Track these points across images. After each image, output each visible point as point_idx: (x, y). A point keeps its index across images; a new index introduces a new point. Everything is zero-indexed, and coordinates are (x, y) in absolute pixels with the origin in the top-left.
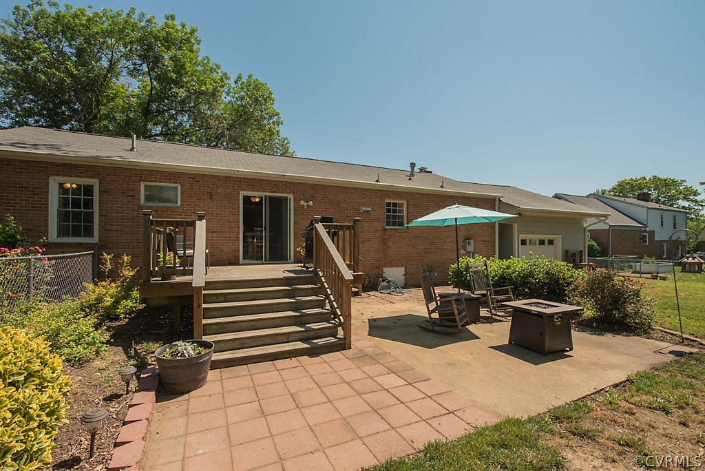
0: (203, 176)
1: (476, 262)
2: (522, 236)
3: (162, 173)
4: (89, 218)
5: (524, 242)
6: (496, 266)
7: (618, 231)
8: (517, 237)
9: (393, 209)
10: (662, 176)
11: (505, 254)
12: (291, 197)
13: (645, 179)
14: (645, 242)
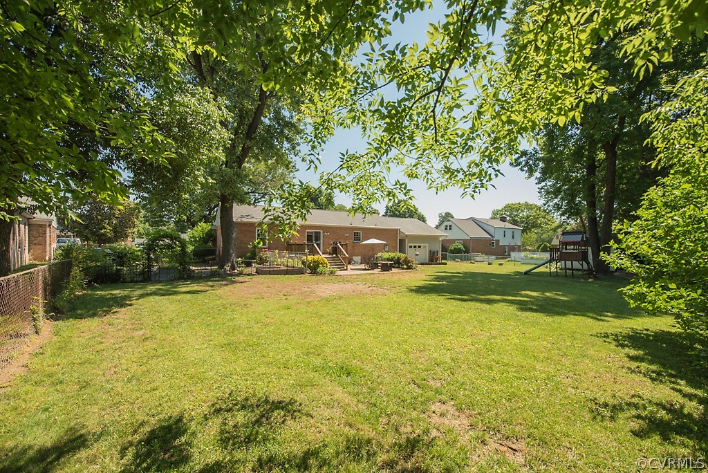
2: (411, 245)
5: (411, 247)
7: (477, 241)
8: (407, 244)
9: (356, 234)
11: (402, 250)
12: (323, 231)
14: (493, 246)
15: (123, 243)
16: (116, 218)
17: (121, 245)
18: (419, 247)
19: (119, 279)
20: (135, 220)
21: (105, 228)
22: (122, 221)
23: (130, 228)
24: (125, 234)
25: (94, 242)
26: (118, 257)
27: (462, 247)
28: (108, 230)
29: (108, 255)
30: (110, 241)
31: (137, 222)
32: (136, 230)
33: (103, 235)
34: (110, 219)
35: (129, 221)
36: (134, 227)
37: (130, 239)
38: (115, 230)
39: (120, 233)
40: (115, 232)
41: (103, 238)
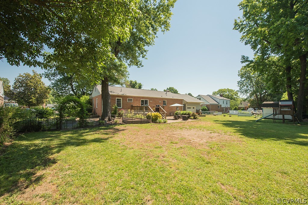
0: (136, 97)
1: (179, 111)
2: (188, 107)
3: (130, 97)
4: (120, 104)
5: (188, 108)
6: (182, 112)
7: (213, 105)
8: (187, 107)
9: (164, 102)
10: (230, 89)
11: (185, 110)
12: (148, 100)
13: (225, 89)
14: (219, 107)
15: (41, 106)
16: (38, 94)
17: (40, 107)
18: (190, 108)
19: (41, 128)
20: (48, 95)
21: (32, 99)
22: (41, 95)
23: (45, 99)
24: (42, 102)
25: (26, 106)
26: (39, 113)
27: (206, 108)
28: (33, 100)
29: (33, 112)
30: (34, 105)
31: (48, 96)
32: (48, 100)
33: (31, 102)
34: (34, 94)
35: (45, 95)
36: (47, 99)
37: (45, 104)
38: (37, 100)
39: (40, 101)
40: (37, 101)
41: (31, 103)
